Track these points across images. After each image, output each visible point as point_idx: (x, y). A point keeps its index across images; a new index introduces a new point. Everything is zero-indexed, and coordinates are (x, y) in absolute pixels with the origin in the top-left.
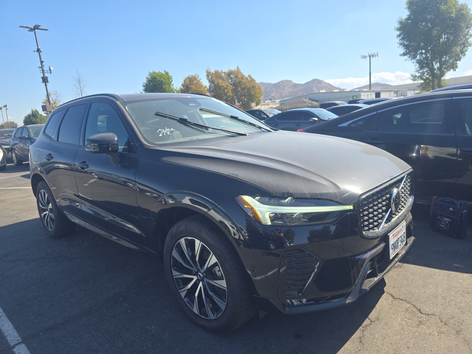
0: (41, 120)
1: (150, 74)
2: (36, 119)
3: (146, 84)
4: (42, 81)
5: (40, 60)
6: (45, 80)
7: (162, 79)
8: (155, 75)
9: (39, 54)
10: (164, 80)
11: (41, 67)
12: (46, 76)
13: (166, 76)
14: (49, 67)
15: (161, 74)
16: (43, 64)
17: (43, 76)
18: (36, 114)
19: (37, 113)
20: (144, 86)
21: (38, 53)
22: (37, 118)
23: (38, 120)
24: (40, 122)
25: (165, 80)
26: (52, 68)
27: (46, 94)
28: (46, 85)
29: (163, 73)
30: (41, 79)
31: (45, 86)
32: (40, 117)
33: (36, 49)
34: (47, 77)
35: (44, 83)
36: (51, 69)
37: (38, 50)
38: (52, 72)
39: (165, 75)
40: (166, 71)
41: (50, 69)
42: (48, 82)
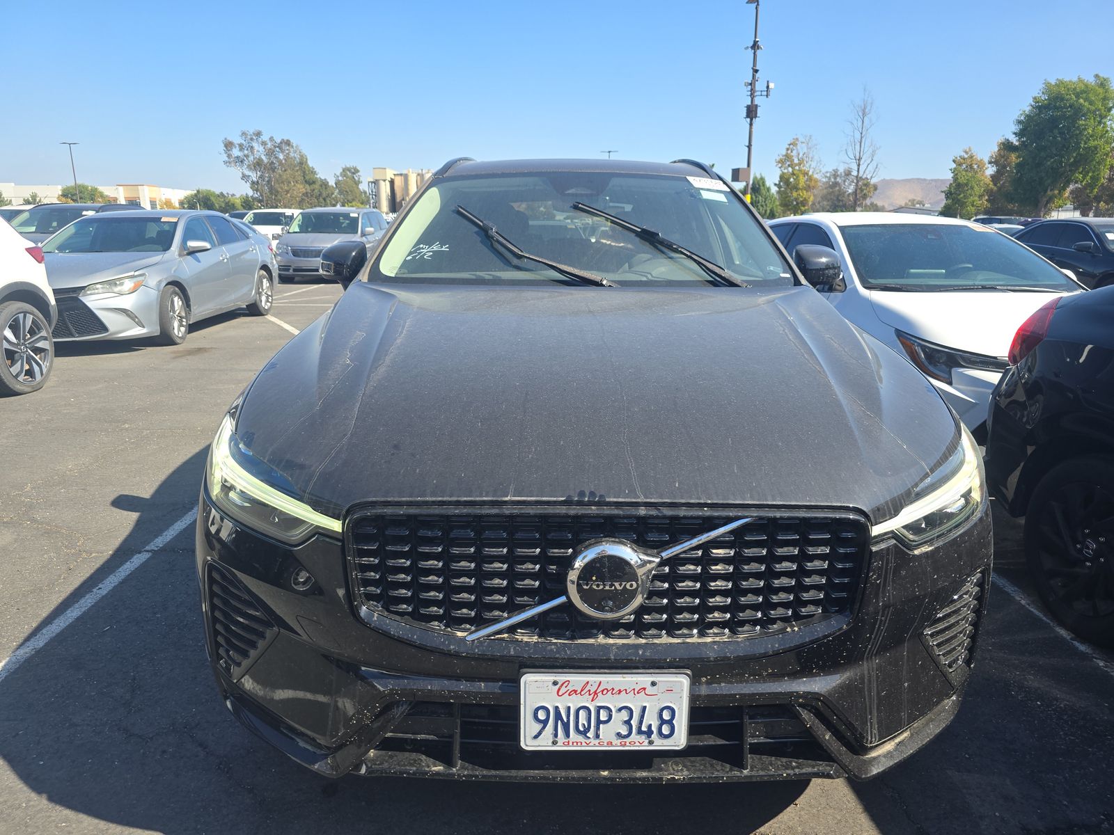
0: (766, 199)
1: (1048, 88)
2: (756, 197)
3: (1027, 116)
4: (745, 114)
5: (752, 66)
6: (751, 112)
7: (1081, 101)
8: (1063, 91)
9: (754, 53)
10: (1086, 104)
11: (751, 84)
12: (756, 103)
13: (1101, 90)
14: (768, 82)
15: (1083, 87)
16: (757, 75)
17: (749, 103)
18: (759, 185)
19: (761, 184)
20: (1019, 122)
21: (753, 51)
22: (760, 194)
23: (760, 198)
24: (763, 203)
25: (1091, 103)
26: (772, 85)
27: (747, 144)
28: (751, 124)
29: (1090, 79)
30: (745, 110)
31: (748, 126)
32: (764, 194)
33: (752, 43)
34: (756, 106)
35: (748, 120)
36: (770, 87)
37: (755, 46)
38: (771, 93)
39: (1097, 88)
40: (1101, 75)
41: (768, 87)
42: (756, 117)
